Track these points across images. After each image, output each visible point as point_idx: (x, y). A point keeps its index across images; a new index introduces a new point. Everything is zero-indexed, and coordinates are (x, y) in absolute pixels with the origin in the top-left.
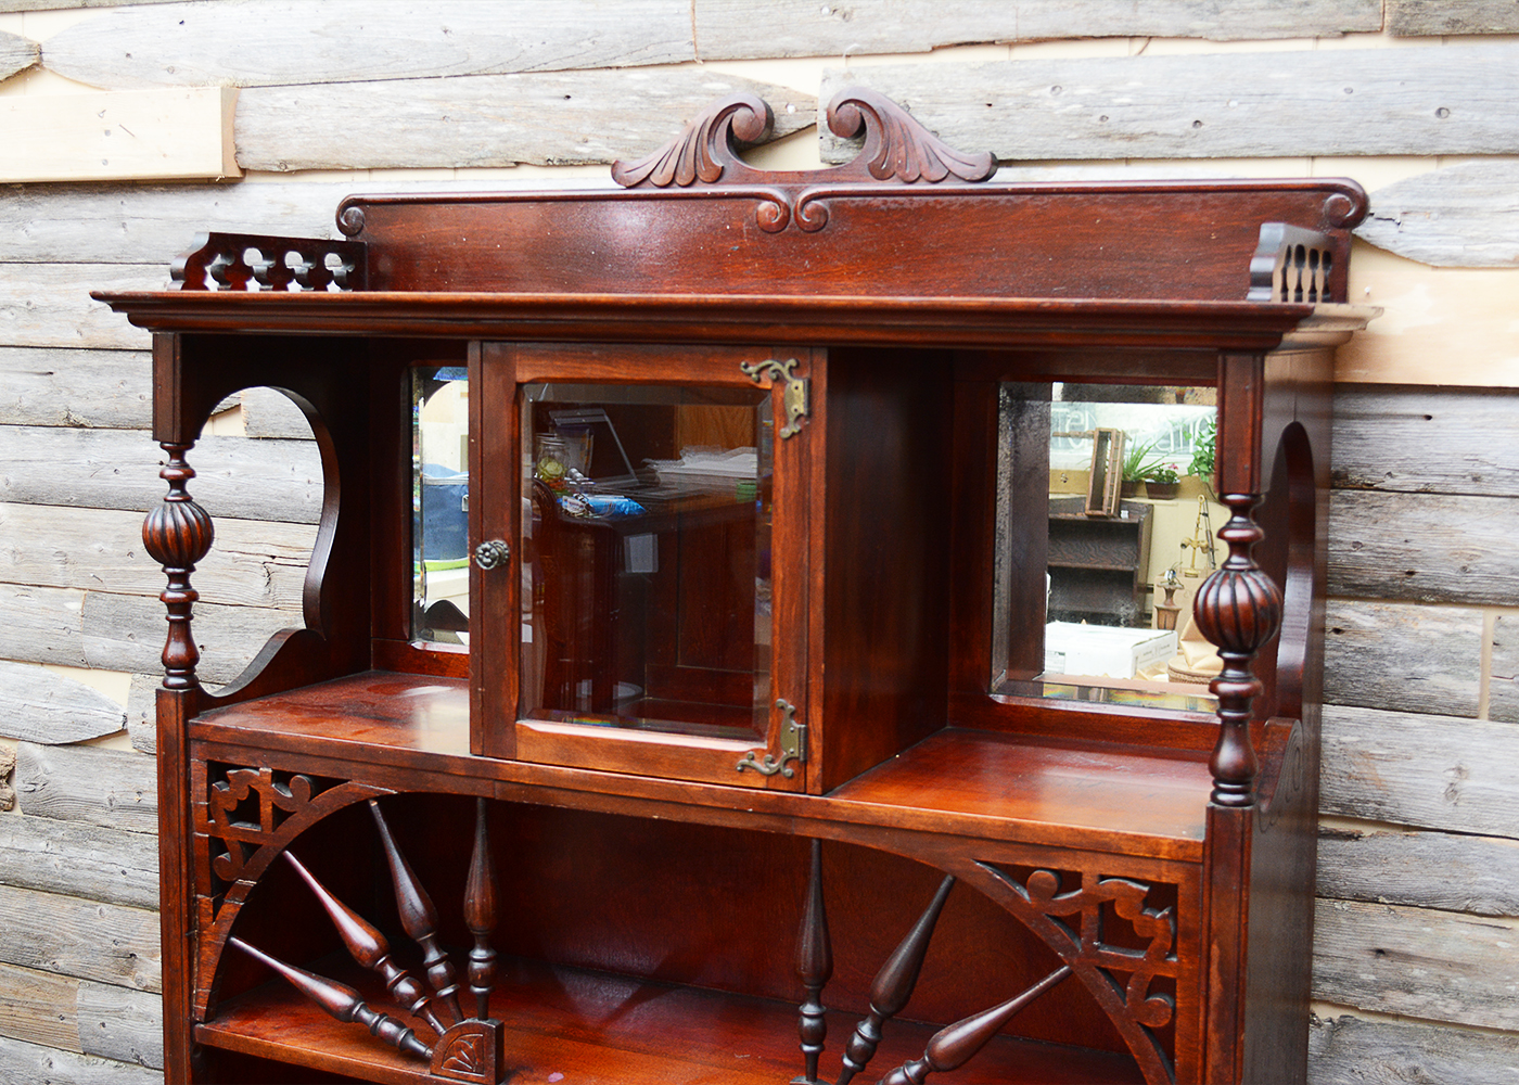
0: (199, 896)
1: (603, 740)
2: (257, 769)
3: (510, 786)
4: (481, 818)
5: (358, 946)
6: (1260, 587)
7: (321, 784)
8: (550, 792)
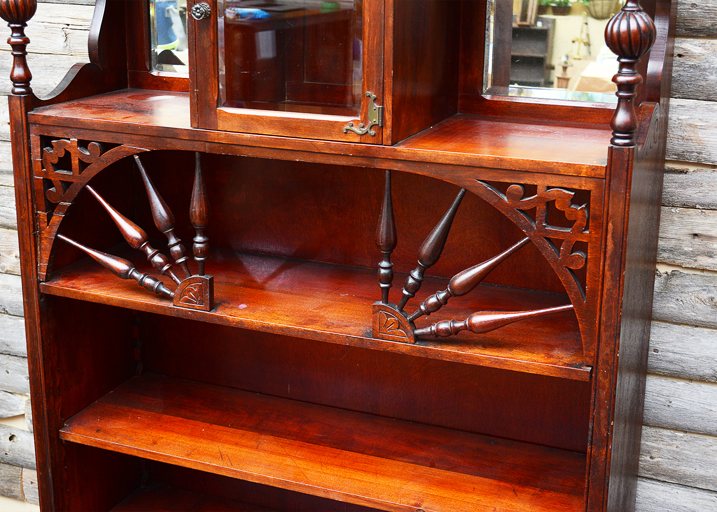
0: (39, 212)
1: (267, 117)
2: (69, 139)
3: (214, 145)
4: (198, 163)
5: (131, 237)
6: (643, 20)
7: (106, 147)
8: (237, 147)
